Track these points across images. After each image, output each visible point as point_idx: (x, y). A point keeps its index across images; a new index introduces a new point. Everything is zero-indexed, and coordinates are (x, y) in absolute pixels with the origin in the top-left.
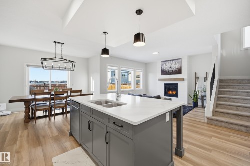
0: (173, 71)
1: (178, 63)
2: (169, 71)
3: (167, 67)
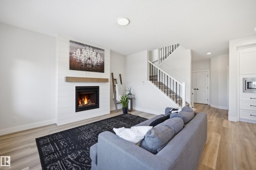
0: (93, 66)
1: (100, 54)
2: (86, 65)
3: (83, 55)
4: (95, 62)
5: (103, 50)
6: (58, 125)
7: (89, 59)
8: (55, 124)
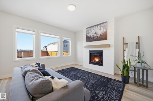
1: (103, 27)
2: (93, 37)
3: (92, 33)
4: (99, 34)
5: (106, 22)
6: (83, 67)
7: (95, 33)
8: (82, 66)
